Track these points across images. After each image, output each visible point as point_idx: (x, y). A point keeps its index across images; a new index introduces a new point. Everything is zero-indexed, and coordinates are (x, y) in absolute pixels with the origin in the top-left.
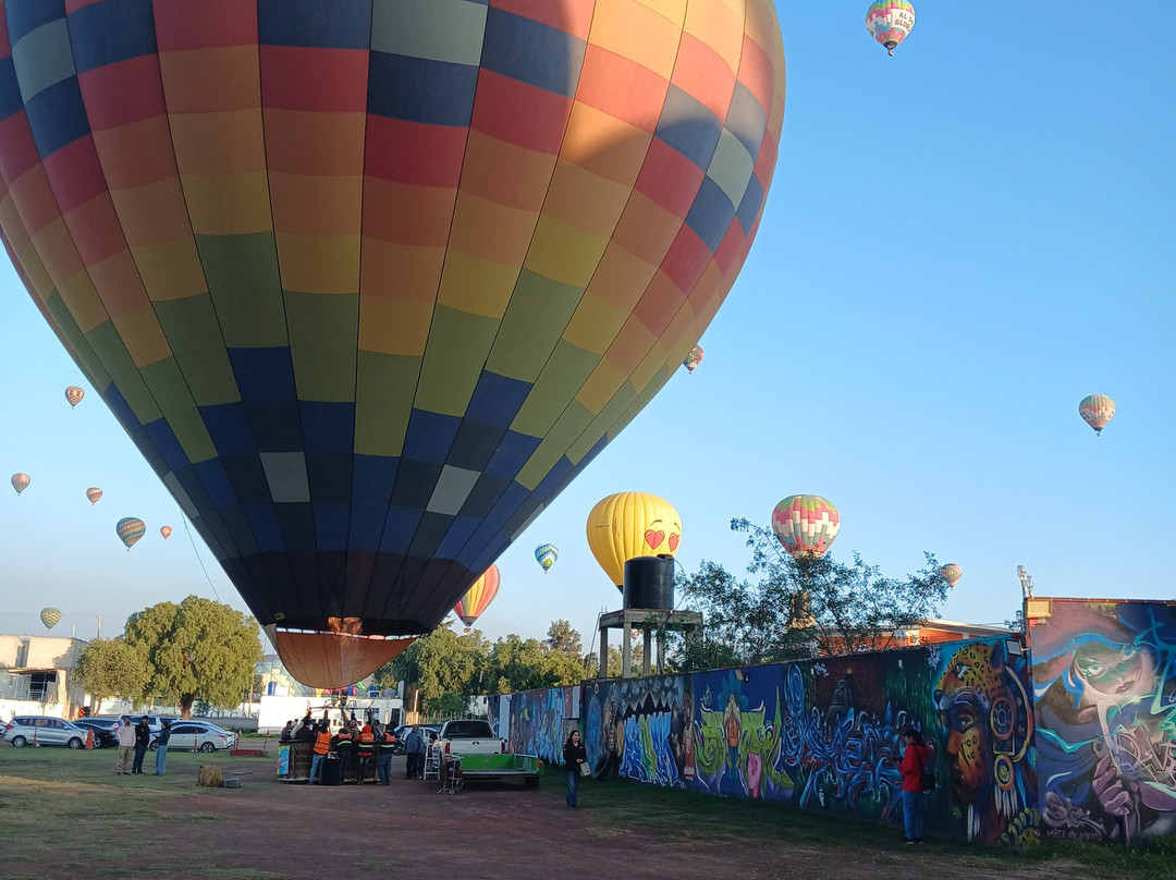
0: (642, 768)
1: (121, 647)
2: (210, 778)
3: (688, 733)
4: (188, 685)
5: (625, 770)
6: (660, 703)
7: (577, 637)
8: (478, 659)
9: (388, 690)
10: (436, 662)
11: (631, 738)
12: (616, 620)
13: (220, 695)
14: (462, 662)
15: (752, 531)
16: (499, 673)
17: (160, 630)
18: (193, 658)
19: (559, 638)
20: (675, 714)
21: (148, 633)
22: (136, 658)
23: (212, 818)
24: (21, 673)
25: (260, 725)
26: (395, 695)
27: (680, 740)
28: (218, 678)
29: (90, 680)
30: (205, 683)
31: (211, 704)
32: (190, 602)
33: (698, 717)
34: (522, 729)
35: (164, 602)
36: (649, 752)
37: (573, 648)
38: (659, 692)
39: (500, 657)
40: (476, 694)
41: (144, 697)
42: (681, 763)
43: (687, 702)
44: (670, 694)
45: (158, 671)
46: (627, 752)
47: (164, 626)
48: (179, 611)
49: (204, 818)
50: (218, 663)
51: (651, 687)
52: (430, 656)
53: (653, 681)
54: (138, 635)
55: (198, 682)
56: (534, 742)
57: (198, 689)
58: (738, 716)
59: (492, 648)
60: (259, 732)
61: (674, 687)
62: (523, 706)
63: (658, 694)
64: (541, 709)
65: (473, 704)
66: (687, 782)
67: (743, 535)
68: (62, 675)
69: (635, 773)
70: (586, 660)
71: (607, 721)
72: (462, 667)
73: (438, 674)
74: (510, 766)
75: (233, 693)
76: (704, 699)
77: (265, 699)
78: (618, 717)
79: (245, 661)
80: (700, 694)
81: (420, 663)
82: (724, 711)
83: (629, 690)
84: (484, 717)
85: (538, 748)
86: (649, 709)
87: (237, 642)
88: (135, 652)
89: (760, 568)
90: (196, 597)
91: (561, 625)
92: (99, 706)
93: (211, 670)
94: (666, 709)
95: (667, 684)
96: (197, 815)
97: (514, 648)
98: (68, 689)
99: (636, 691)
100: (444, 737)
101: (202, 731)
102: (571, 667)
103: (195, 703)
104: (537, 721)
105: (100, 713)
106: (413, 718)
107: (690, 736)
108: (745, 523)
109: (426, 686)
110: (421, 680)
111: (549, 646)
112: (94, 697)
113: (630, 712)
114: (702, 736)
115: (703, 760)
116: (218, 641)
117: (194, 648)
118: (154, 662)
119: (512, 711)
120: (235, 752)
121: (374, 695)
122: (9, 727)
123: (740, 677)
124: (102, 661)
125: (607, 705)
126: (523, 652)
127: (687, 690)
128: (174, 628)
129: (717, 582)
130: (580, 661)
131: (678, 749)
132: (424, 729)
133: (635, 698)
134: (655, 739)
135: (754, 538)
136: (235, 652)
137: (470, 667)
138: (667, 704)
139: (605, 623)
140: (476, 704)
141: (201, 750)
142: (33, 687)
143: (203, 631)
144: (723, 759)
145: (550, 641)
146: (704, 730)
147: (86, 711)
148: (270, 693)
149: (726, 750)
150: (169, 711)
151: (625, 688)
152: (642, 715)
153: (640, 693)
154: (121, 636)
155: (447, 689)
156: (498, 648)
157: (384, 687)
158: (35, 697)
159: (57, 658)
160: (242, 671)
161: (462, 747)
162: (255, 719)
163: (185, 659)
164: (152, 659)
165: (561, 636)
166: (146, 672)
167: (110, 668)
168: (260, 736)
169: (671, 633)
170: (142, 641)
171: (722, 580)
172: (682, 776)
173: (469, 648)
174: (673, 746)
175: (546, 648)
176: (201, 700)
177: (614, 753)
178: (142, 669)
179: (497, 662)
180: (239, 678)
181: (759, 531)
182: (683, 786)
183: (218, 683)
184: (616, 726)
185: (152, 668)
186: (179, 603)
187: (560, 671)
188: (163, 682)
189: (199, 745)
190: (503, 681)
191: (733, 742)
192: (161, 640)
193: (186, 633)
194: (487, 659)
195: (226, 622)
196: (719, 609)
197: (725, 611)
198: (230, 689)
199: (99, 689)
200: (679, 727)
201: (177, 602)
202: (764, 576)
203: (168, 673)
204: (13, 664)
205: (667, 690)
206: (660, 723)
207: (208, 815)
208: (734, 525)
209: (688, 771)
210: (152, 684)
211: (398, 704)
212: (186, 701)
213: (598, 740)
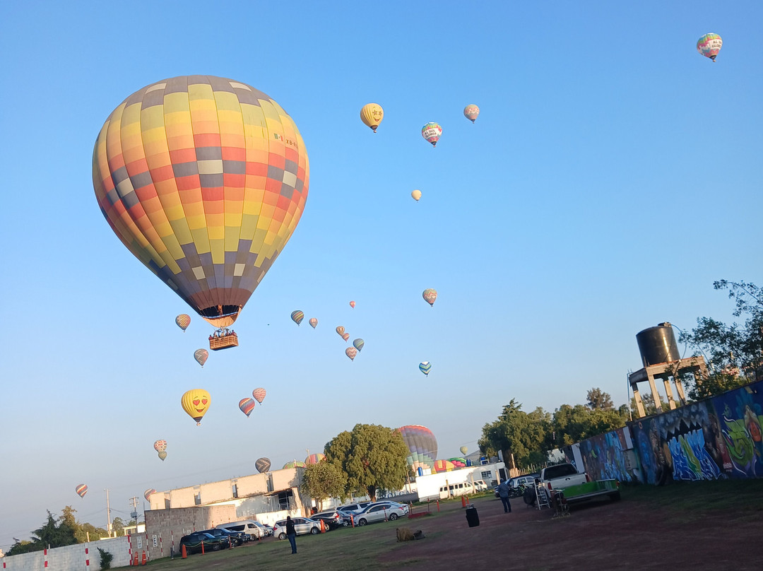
0: (690, 471)
1: (325, 466)
2: (405, 536)
3: (719, 440)
4: (370, 480)
5: (678, 475)
6: (692, 425)
7: (608, 397)
8: (545, 425)
9: (492, 458)
10: (519, 434)
11: (676, 453)
12: (641, 376)
13: (390, 482)
14: (535, 430)
15: (730, 286)
16: (562, 432)
17: (345, 450)
18: (368, 462)
19: (596, 400)
20: (706, 429)
21: (339, 453)
22: (335, 470)
23: (416, 561)
24: (272, 495)
25: (420, 497)
26: (498, 460)
27: (715, 445)
28: (387, 472)
29: (312, 491)
30: (379, 477)
31: (386, 489)
32: (358, 429)
33: (724, 427)
34: (593, 465)
35: (343, 431)
36: (693, 459)
37: (607, 405)
38: (689, 417)
39: (560, 421)
40: (551, 449)
41: (346, 493)
42: (720, 461)
43: (712, 419)
44: (697, 416)
45: (350, 475)
46: (676, 463)
47: (346, 447)
48: (353, 435)
49: (411, 562)
50: (384, 463)
51: (681, 415)
52: (513, 430)
53: (682, 411)
54: (333, 456)
55: (376, 477)
56: (605, 471)
57: (376, 481)
58: (756, 419)
59: (552, 416)
60: (420, 501)
61: (700, 410)
62: (589, 449)
63: (688, 419)
64: (603, 448)
65: (550, 456)
66: (728, 474)
67: (725, 291)
68: (295, 491)
69: (686, 475)
70: (620, 410)
71: (655, 445)
72: (537, 433)
73: (521, 441)
74: (595, 489)
75: (398, 479)
76: (726, 413)
77: (418, 479)
78: (662, 441)
79: (400, 457)
80: (721, 410)
81: (508, 436)
82: (743, 418)
83: (666, 421)
84: (564, 460)
85: (609, 474)
86: (684, 430)
87: (392, 447)
88: (334, 467)
89: (743, 312)
90: (360, 425)
91: (594, 392)
92: (322, 505)
93: (381, 468)
94: (698, 427)
95: (693, 410)
96: (406, 561)
97: (568, 413)
98: (301, 499)
99: (671, 420)
100: (545, 479)
101: (388, 507)
102: (610, 417)
103: (377, 491)
104: (603, 457)
105: (324, 509)
106: (514, 472)
107: (722, 441)
108: (724, 282)
109: (516, 450)
110: (512, 447)
111: (590, 407)
112: (317, 501)
113: (670, 436)
114: (731, 439)
115: (736, 455)
116: (380, 449)
117: (368, 456)
118: (346, 471)
119: (583, 453)
120: (411, 516)
121: (485, 463)
122: (275, 529)
123: (750, 392)
124: (316, 477)
125: (652, 435)
126: (575, 416)
127: (710, 411)
128: (353, 447)
129: (712, 330)
130: (616, 412)
131: (714, 452)
132: (526, 478)
133: (671, 425)
134: (694, 449)
135: (734, 291)
136: (392, 453)
137: (542, 432)
138: (697, 424)
139: (633, 380)
140: (553, 456)
141: (390, 519)
142: (281, 502)
143: (370, 444)
144: (752, 452)
145: (590, 404)
146: (731, 435)
147: (315, 510)
148: (420, 475)
149: (753, 444)
150: (362, 499)
151: (662, 420)
152: (680, 436)
153: (675, 421)
154: (323, 459)
155: (530, 449)
156: (557, 416)
157: (489, 457)
158: (283, 508)
159: (290, 482)
160: (400, 465)
161: (559, 483)
162: (416, 494)
163: (364, 464)
164: (344, 469)
165: (596, 399)
166: (343, 477)
167: (322, 480)
168: (422, 503)
169: (687, 374)
170: (336, 460)
171: (716, 327)
172: (723, 470)
173: (537, 420)
174: (710, 451)
175: (588, 409)
176: (380, 488)
177: (666, 466)
178: (341, 476)
179: (559, 425)
180: (399, 469)
181: (735, 285)
182: (726, 477)
183: (387, 475)
184: (662, 447)
185: (346, 474)
186: (351, 431)
187: (605, 420)
188: (355, 482)
189: (388, 516)
190: (566, 437)
191: (757, 438)
192: (347, 456)
193: (360, 448)
194: (552, 425)
195: (382, 436)
196: (719, 349)
197: (724, 349)
198: (396, 477)
199: (319, 495)
200: (711, 437)
201: (350, 430)
202: (748, 316)
203: (356, 475)
204: (266, 491)
205: (694, 414)
206: (696, 438)
207: (413, 559)
208: (717, 286)
209: (727, 466)
210: (348, 484)
211: (502, 465)
212: (371, 491)
213: (652, 459)
